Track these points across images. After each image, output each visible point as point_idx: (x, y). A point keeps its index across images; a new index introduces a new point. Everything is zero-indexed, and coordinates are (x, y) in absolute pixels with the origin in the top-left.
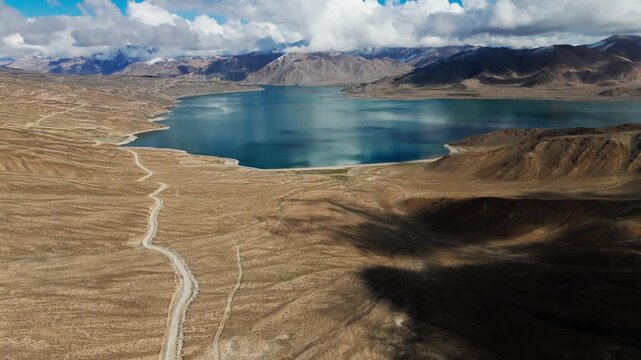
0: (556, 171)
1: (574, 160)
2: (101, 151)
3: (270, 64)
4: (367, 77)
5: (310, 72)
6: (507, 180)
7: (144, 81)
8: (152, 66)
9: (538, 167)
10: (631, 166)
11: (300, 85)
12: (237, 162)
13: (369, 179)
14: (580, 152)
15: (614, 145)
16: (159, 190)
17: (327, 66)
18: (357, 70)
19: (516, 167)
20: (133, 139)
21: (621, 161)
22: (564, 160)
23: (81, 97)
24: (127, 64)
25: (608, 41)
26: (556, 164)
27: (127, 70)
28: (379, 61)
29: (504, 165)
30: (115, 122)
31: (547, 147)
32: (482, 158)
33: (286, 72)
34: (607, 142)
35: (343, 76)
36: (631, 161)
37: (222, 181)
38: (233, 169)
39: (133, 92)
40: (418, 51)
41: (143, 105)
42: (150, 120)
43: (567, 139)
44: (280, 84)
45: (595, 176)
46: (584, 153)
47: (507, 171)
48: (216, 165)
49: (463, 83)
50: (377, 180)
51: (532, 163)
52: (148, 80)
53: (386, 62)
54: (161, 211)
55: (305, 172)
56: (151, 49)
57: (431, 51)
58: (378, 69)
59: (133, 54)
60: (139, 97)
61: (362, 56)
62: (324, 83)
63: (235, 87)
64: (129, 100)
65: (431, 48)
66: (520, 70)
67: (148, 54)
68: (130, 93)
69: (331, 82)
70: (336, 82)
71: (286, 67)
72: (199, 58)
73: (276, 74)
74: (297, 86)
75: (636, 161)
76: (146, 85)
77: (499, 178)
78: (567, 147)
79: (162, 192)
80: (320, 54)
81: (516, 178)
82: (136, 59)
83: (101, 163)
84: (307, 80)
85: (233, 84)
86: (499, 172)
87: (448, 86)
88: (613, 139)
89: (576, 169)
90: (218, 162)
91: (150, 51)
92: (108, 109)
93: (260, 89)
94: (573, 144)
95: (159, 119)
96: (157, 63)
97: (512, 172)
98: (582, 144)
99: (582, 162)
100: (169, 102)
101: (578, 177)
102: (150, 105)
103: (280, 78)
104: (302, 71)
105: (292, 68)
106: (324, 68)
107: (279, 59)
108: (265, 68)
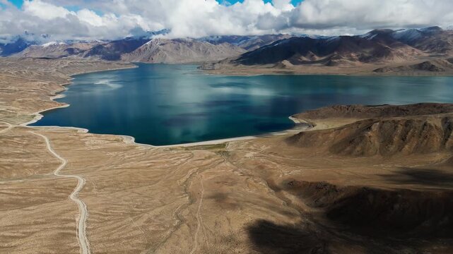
0: (392, 148)
1: (403, 139)
2: (16, 140)
3: (141, 47)
4: (214, 56)
5: (171, 54)
6: (357, 156)
7: (42, 62)
8: (47, 48)
9: (377, 144)
10: (447, 144)
11: (165, 63)
12: (133, 139)
13: (247, 155)
14: (407, 132)
15: (430, 126)
16: (78, 189)
17: (184, 48)
18: (205, 52)
19: (361, 145)
20: (39, 117)
21: (439, 140)
22: (396, 139)
24: (26, 46)
25: (372, 33)
26: (391, 142)
27: (26, 51)
28: (220, 45)
30: (22, 103)
31: (380, 127)
32: (331, 136)
33: (153, 54)
34: (425, 125)
35: (196, 56)
36: (446, 140)
37: (128, 165)
38: (132, 148)
39: (35, 73)
40: (246, 38)
41: (44, 85)
42: (52, 98)
43: (394, 121)
44: (150, 62)
45: (422, 153)
46: (409, 134)
47: (355, 148)
48: (116, 144)
49: (283, 62)
50: (255, 156)
51: (372, 141)
52: (46, 62)
53: (226, 46)
54: (87, 221)
55: (193, 148)
56: (45, 35)
57: (256, 38)
58: (221, 51)
59: (31, 38)
60: (40, 77)
61: (208, 41)
62: (182, 62)
63: (115, 65)
64: (32, 81)
65: (254, 36)
67: (43, 39)
68: (32, 73)
69: (187, 61)
70: (190, 60)
71: (153, 49)
72: (84, 42)
73: (146, 55)
74: (162, 63)
75: (450, 140)
76: (45, 65)
77: (350, 153)
78: (396, 128)
79: (81, 190)
80: (179, 41)
81: (362, 154)
82: (34, 43)
83: (18, 155)
84: (170, 59)
86: (348, 149)
87: (272, 65)
88: (429, 122)
89: (407, 146)
90: (117, 141)
91: (45, 37)
92: (15, 91)
93: (135, 67)
94: (399, 126)
95: (59, 96)
96: (51, 46)
97: (358, 148)
98: (406, 125)
99: (409, 140)
100: (65, 80)
101: (410, 153)
102: (50, 84)
103: (149, 58)
104: (165, 53)
105: (158, 50)
106: (181, 50)
107: (147, 43)
108: (137, 50)
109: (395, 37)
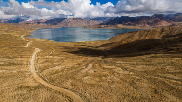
1: (146, 35)
3: (63, 21)
5: (75, 23)
8: (28, 22)
11: (72, 26)
12: (54, 41)
14: (148, 34)
15: (156, 31)
17: (80, 21)
18: (88, 23)
19: (131, 38)
21: (158, 35)
22: (144, 35)
23: (6, 26)
24: (20, 21)
28: (94, 21)
29: (128, 38)
30: (16, 32)
31: (139, 33)
34: (154, 31)
35: (84, 24)
36: (161, 35)
40: (105, 18)
41: (25, 30)
49: (117, 25)
51: (136, 37)
58: (94, 23)
60: (24, 28)
61: (89, 19)
62: (79, 26)
64: (21, 28)
66: (132, 22)
70: (82, 26)
71: (68, 22)
72: (42, 19)
73: (65, 24)
76: (26, 25)
78: (144, 32)
80: (77, 18)
82: (23, 20)
84: (74, 25)
85: (53, 26)
90: (48, 41)
91: (27, 18)
92: (14, 30)
93: (60, 27)
95: (30, 33)
102: (27, 30)
103: (67, 25)
104: (72, 23)
105: (70, 22)
106: (79, 22)
107: (66, 19)
108: (62, 22)
109: (164, 17)
